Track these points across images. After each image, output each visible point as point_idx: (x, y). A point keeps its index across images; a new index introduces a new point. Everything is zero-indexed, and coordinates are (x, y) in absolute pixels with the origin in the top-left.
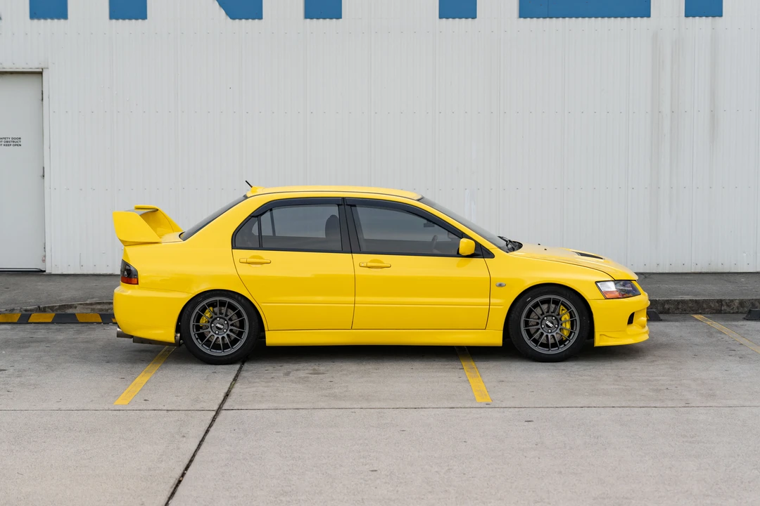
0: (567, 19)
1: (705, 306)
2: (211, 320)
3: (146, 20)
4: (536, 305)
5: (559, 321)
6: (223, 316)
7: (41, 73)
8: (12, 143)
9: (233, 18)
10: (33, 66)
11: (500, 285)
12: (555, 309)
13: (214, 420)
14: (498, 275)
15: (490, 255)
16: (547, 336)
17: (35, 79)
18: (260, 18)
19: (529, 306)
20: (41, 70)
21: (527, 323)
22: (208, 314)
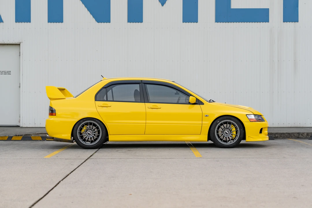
0: (235, 23)
1: (292, 135)
2: (86, 130)
3: (63, 23)
4: (222, 124)
5: (231, 131)
6: (91, 129)
7: (19, 45)
8: (7, 73)
9: (98, 22)
10: (16, 42)
11: (206, 116)
12: (229, 126)
13: (85, 161)
14: (205, 112)
15: (202, 104)
16: (226, 137)
17: (17, 47)
18: (110, 22)
19: (219, 124)
20: (19, 43)
21: (218, 132)
22: (85, 128)
